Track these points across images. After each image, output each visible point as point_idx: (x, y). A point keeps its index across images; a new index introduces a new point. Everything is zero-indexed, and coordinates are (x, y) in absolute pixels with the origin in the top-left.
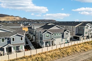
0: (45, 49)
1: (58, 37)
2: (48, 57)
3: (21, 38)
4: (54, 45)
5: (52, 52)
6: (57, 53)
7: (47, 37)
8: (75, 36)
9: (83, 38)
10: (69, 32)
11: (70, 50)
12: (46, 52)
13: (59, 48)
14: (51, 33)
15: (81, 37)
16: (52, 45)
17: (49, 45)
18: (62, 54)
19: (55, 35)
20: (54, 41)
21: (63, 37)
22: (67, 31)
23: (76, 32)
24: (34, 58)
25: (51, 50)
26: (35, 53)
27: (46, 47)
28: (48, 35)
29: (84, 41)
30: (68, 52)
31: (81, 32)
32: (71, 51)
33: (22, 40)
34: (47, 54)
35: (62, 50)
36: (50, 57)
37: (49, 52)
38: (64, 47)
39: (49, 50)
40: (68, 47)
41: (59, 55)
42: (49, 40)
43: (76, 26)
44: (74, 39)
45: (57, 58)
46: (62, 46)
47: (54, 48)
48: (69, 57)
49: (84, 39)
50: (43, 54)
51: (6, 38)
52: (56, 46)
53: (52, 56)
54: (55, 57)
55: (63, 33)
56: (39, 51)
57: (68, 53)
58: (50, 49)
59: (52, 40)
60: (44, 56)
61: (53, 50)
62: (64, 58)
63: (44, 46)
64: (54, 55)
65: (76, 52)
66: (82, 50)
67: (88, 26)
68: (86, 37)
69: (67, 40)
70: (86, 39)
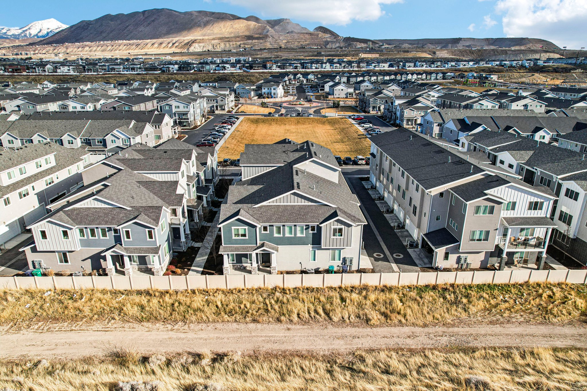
1: (291, 242)
8: (425, 238)
9: (453, 257)
14: (254, 226)
15: (442, 250)
19: (279, 232)
22: (341, 222)
28: (241, 232)
29: (449, 278)
43: (434, 190)
49: (460, 264)
51: (110, 229)
65: (321, 319)
66: (357, 317)
67: (500, 203)
68: (482, 257)
69: (344, 260)
70: (484, 267)
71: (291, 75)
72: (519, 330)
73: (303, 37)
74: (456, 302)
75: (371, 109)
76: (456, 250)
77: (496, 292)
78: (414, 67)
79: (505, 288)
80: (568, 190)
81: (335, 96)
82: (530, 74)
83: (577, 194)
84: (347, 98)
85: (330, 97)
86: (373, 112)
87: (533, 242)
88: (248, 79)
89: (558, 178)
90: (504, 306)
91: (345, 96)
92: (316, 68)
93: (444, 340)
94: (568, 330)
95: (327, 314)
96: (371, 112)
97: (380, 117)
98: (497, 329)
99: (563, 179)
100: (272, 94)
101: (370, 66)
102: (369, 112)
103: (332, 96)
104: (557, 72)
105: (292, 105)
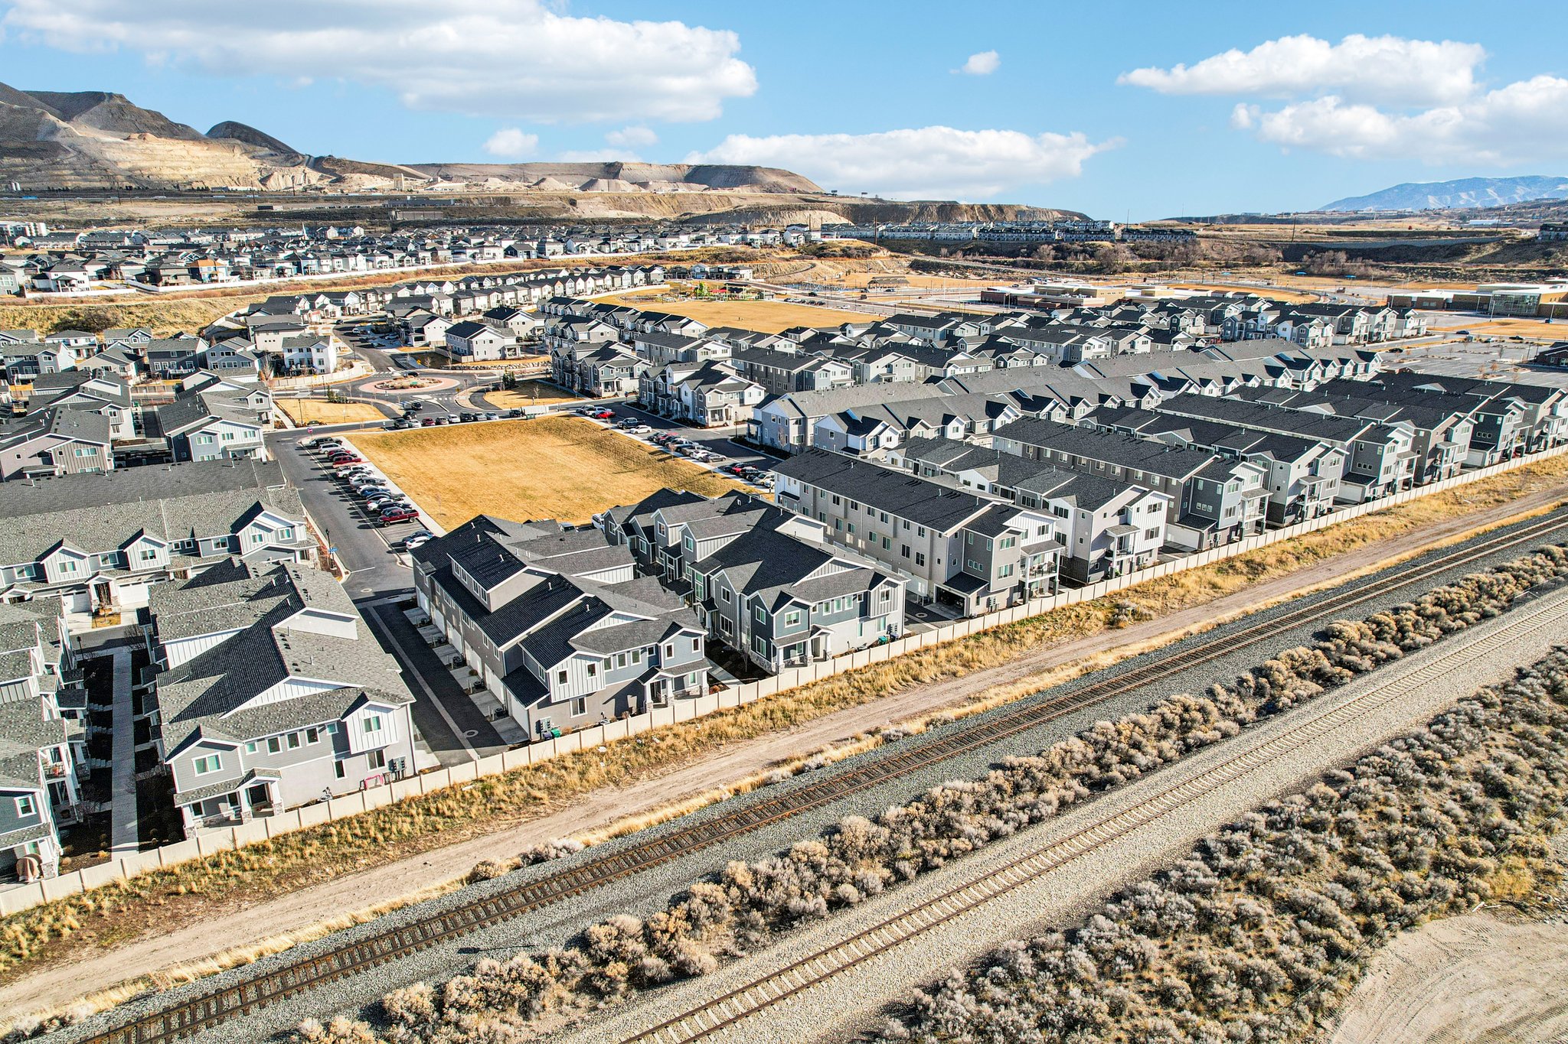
0: (786, 679)
1: (839, 618)
2: (804, 707)
3: (696, 642)
4: (821, 656)
5: (817, 689)
6: (837, 691)
7: (789, 622)
8: (946, 588)
9: (983, 600)
10: (895, 585)
11: (889, 678)
12: (792, 691)
13: (846, 672)
14: (806, 607)
15: (973, 596)
16: (815, 654)
17: (801, 660)
18: (856, 694)
19: (827, 609)
20: (822, 638)
21: (864, 612)
22: (889, 583)
23: (952, 562)
24: (757, 710)
25: (812, 680)
26: (753, 698)
27: (787, 666)
28: (794, 618)
29: (991, 621)
30: (880, 683)
31: (975, 570)
32: (894, 683)
33: (696, 648)
34: (798, 696)
35: (857, 676)
36: (811, 707)
37: (806, 687)
38: (866, 663)
39: (802, 683)
40: (884, 663)
41: (845, 699)
42: (800, 637)
43: (950, 533)
44: (906, 631)
45: (836, 708)
46: (861, 660)
47: (825, 669)
48: (880, 702)
49: (991, 609)
50: (782, 699)
52: (830, 662)
53: (817, 704)
54: (828, 703)
55: (867, 595)
56: (767, 686)
57: (883, 687)
58: (807, 674)
59: (815, 636)
60: (790, 704)
61: (819, 678)
62: (861, 707)
63: (778, 667)
64: (825, 697)
65: (914, 683)
66: (943, 673)
67: (1018, 533)
68: (1007, 594)
69: (890, 627)
70: (1011, 605)
71: (303, 301)
72: (1071, 647)
73: (184, 153)
74: (1011, 640)
75: (602, 388)
76: (987, 591)
77: (1037, 624)
78: (565, 253)
79: (1040, 618)
80: (1056, 508)
81: (477, 358)
82: (807, 263)
83: (1066, 511)
84: (504, 358)
85: (464, 359)
86: (607, 396)
87: (1045, 568)
88: (176, 315)
89: (1041, 496)
90: (1048, 633)
91: (499, 355)
92: (333, 271)
93: (1025, 670)
94: (1102, 638)
95: (915, 678)
96: (604, 395)
97: (633, 404)
98: (1056, 652)
99: (1048, 496)
100: (316, 363)
101: (463, 256)
102: (599, 396)
103: (470, 358)
104: (849, 256)
105: (394, 388)
